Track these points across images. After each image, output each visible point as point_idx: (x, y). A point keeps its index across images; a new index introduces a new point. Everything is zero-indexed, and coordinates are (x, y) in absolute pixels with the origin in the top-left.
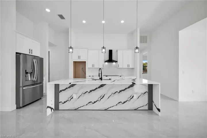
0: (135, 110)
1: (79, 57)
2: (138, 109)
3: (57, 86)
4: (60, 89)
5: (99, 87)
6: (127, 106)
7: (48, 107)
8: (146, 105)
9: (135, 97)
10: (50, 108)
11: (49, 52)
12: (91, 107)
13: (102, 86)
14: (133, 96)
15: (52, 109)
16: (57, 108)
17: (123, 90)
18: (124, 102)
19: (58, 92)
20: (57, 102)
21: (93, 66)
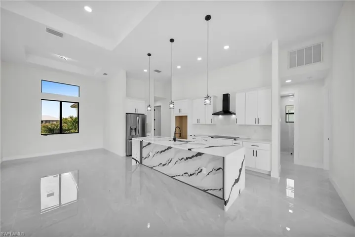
0: (204, 191)
1: (180, 110)
2: (208, 191)
3: (141, 142)
4: (143, 145)
7: (133, 158)
8: (220, 190)
10: (135, 159)
14: (202, 170)
15: (137, 161)
16: (141, 162)
17: (190, 158)
18: (191, 175)
19: (142, 147)
20: (141, 157)
21: (198, 121)
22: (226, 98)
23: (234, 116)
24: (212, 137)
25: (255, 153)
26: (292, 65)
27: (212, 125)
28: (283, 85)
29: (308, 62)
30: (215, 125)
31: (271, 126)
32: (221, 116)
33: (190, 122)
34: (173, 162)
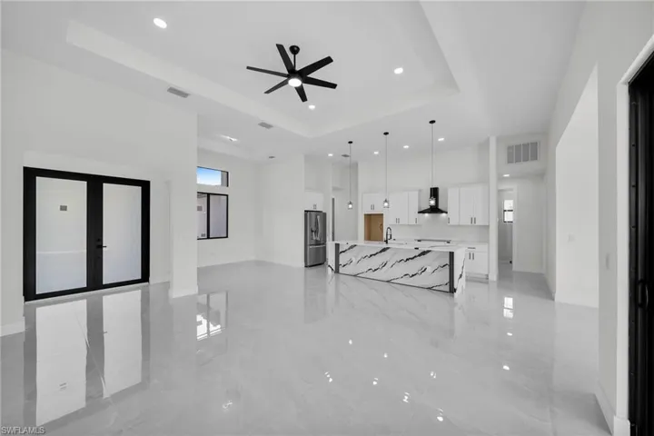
0: (429, 289)
1: (373, 207)
3: (337, 246)
4: (340, 250)
5: (381, 252)
6: (417, 281)
7: (329, 267)
8: (447, 284)
9: (429, 270)
10: (331, 268)
11: (333, 199)
12: (371, 275)
13: (384, 250)
14: (425, 269)
16: (337, 271)
17: (412, 259)
18: (413, 275)
19: (338, 253)
20: (337, 265)
21: (398, 220)
22: (434, 193)
23: (444, 214)
24: (419, 241)
25: (471, 256)
26: (510, 161)
27: (417, 226)
28: (500, 179)
29: (526, 160)
30: (420, 226)
31: (488, 226)
32: (427, 215)
33: (387, 222)
34: (389, 265)
